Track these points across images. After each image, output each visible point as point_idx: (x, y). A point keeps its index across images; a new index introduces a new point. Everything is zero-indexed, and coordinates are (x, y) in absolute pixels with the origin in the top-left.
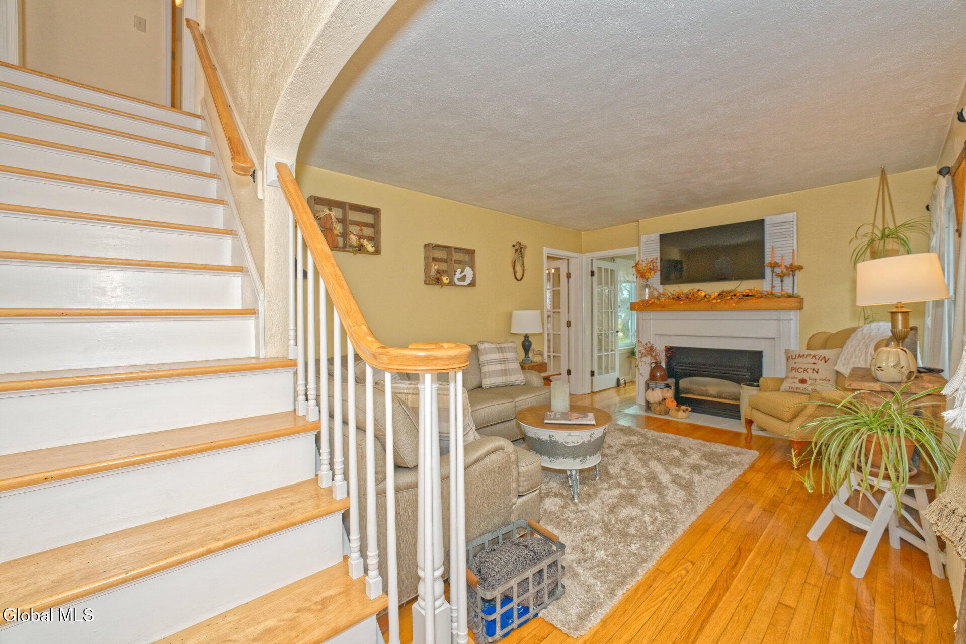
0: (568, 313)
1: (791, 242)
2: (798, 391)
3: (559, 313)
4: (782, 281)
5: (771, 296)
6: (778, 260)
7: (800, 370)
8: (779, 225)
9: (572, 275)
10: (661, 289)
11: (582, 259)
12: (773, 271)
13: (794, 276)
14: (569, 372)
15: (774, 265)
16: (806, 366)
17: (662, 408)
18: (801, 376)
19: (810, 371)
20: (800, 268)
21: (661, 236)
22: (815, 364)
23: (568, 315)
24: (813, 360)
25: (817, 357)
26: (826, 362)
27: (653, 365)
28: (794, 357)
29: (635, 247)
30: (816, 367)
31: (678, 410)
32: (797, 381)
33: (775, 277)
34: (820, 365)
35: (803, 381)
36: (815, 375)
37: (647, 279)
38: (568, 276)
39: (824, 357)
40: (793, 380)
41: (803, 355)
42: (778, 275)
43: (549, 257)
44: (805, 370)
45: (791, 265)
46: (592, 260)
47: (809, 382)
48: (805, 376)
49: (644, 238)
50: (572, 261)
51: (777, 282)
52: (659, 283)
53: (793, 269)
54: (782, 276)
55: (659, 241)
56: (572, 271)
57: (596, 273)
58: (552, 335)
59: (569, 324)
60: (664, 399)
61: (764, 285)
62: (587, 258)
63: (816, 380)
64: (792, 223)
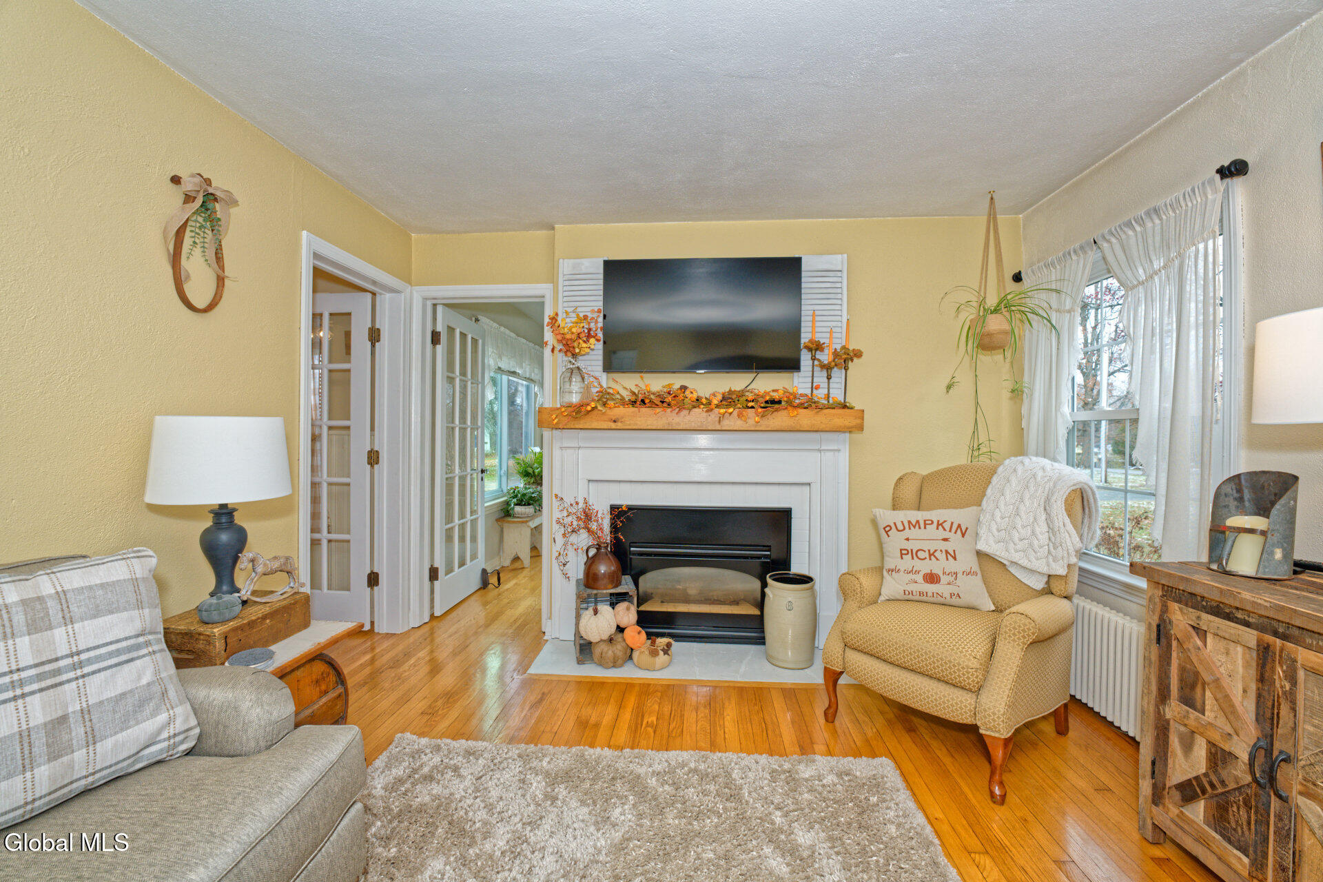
0: (372, 429)
1: (838, 307)
2: (924, 598)
3: (348, 428)
4: (829, 378)
5: (810, 404)
6: (822, 338)
7: (921, 554)
8: (820, 274)
9: (385, 336)
10: (604, 379)
11: (411, 299)
12: (814, 359)
13: (846, 369)
14: (373, 580)
15: (816, 347)
16: (927, 546)
17: (618, 649)
18: (926, 567)
19: (942, 556)
20: (858, 354)
21: (607, 264)
22: (945, 540)
23: (372, 435)
24: (941, 534)
25: (947, 526)
26: (963, 535)
27: (592, 552)
28: (901, 527)
29: (544, 285)
30: (949, 546)
31: (654, 653)
32: (919, 578)
33: (816, 368)
34: (956, 543)
35: (932, 578)
36: (951, 565)
37: (574, 355)
38: (374, 336)
39: (959, 526)
40: (911, 576)
41: (918, 522)
42: (823, 366)
43: (318, 273)
44: (931, 555)
45: (844, 348)
46: (435, 305)
47: (944, 579)
48: (935, 567)
49: (566, 266)
50: (385, 299)
51: (821, 378)
52: (601, 368)
53: (845, 358)
54: (827, 368)
55: (601, 276)
56: (384, 325)
57: (443, 338)
58: (325, 486)
59: (373, 458)
60: (620, 630)
61: (799, 383)
62: (425, 299)
63: (956, 574)
64: (839, 274)
